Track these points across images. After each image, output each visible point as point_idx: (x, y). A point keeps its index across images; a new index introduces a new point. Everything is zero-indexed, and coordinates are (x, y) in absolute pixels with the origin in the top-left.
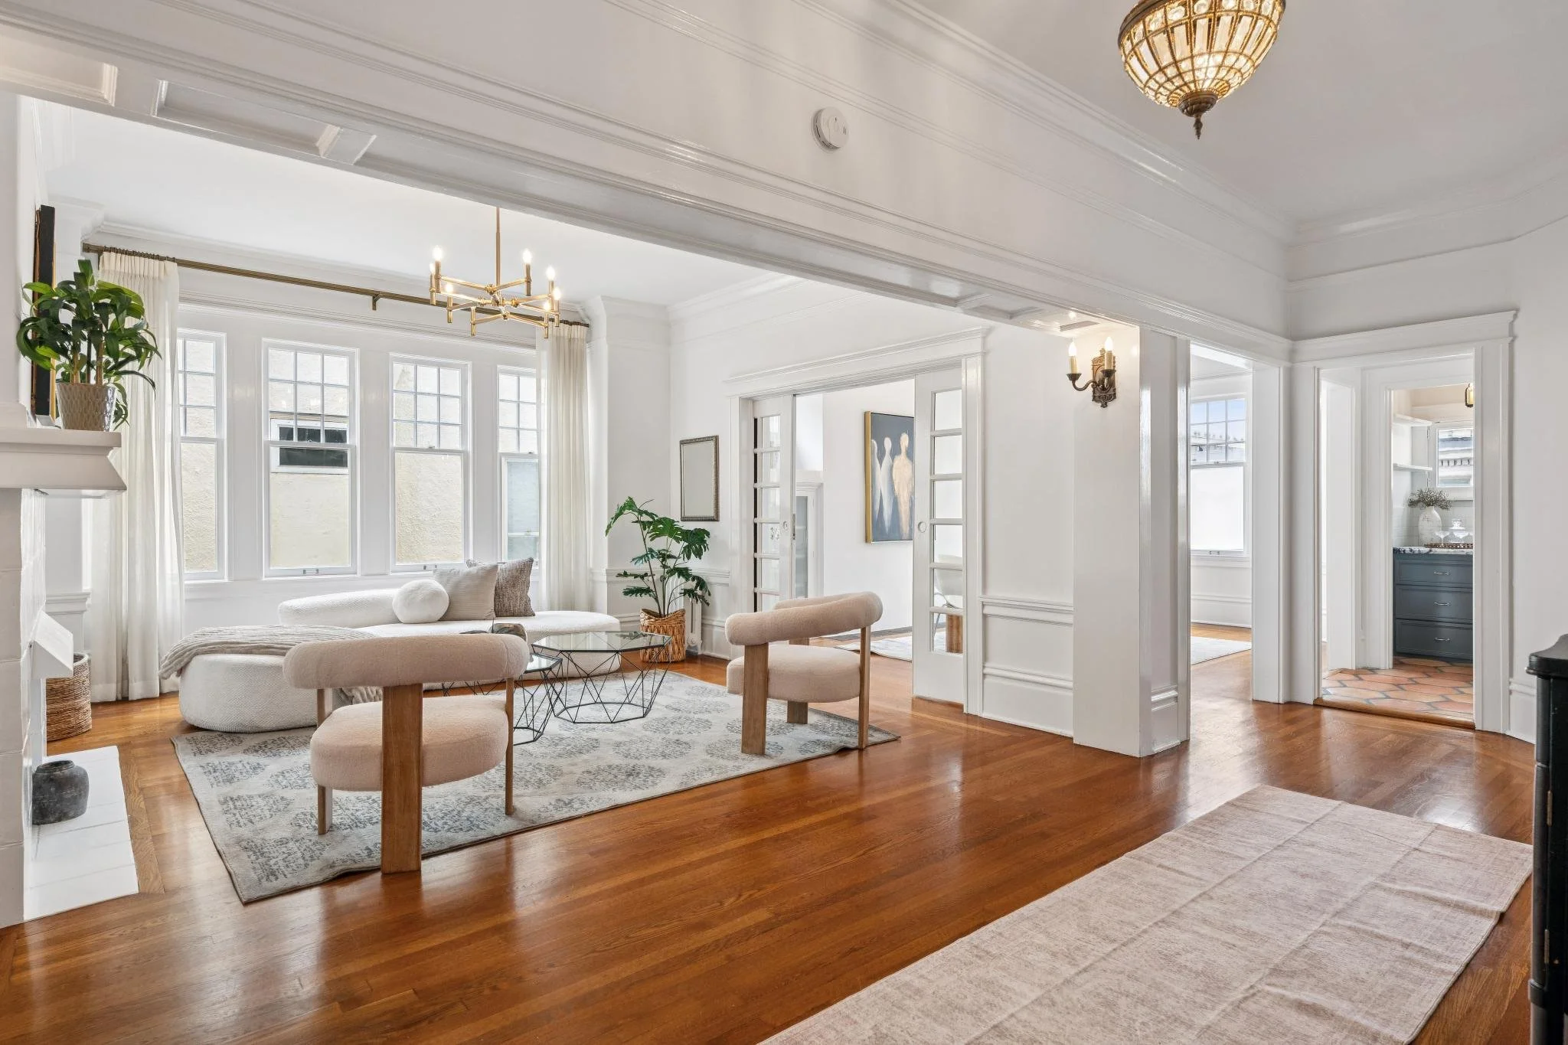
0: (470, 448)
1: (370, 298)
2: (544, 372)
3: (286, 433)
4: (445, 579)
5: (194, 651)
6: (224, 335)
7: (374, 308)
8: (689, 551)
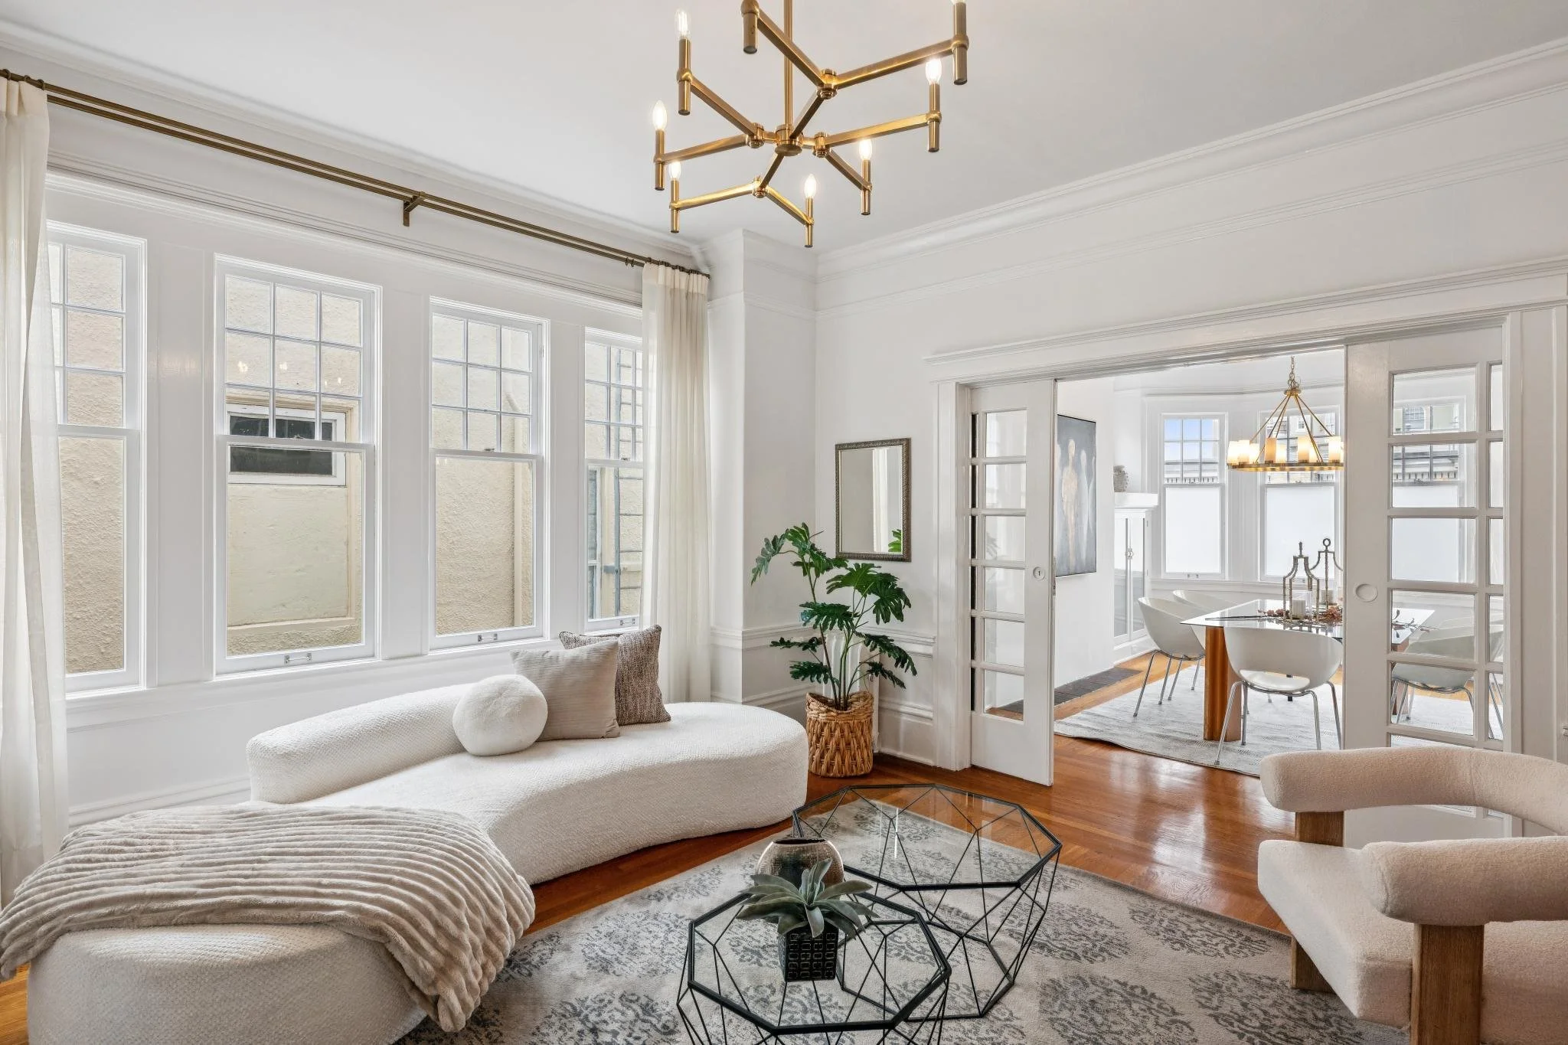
0: (545, 450)
1: (400, 203)
2: (654, 343)
3: (242, 425)
4: (535, 670)
5: (62, 921)
6: (140, 243)
7: (406, 222)
8: (886, 609)
